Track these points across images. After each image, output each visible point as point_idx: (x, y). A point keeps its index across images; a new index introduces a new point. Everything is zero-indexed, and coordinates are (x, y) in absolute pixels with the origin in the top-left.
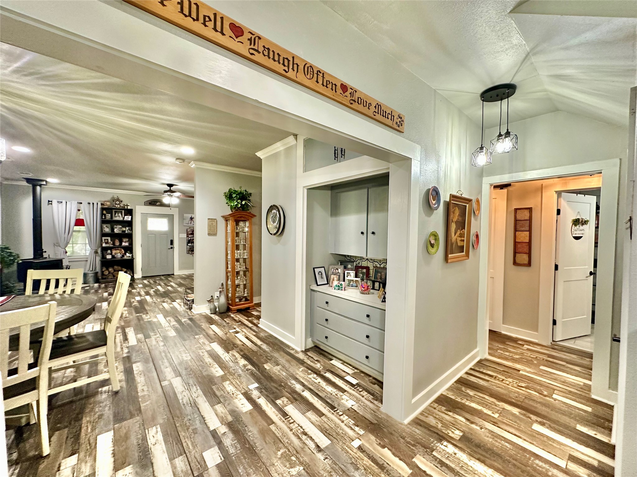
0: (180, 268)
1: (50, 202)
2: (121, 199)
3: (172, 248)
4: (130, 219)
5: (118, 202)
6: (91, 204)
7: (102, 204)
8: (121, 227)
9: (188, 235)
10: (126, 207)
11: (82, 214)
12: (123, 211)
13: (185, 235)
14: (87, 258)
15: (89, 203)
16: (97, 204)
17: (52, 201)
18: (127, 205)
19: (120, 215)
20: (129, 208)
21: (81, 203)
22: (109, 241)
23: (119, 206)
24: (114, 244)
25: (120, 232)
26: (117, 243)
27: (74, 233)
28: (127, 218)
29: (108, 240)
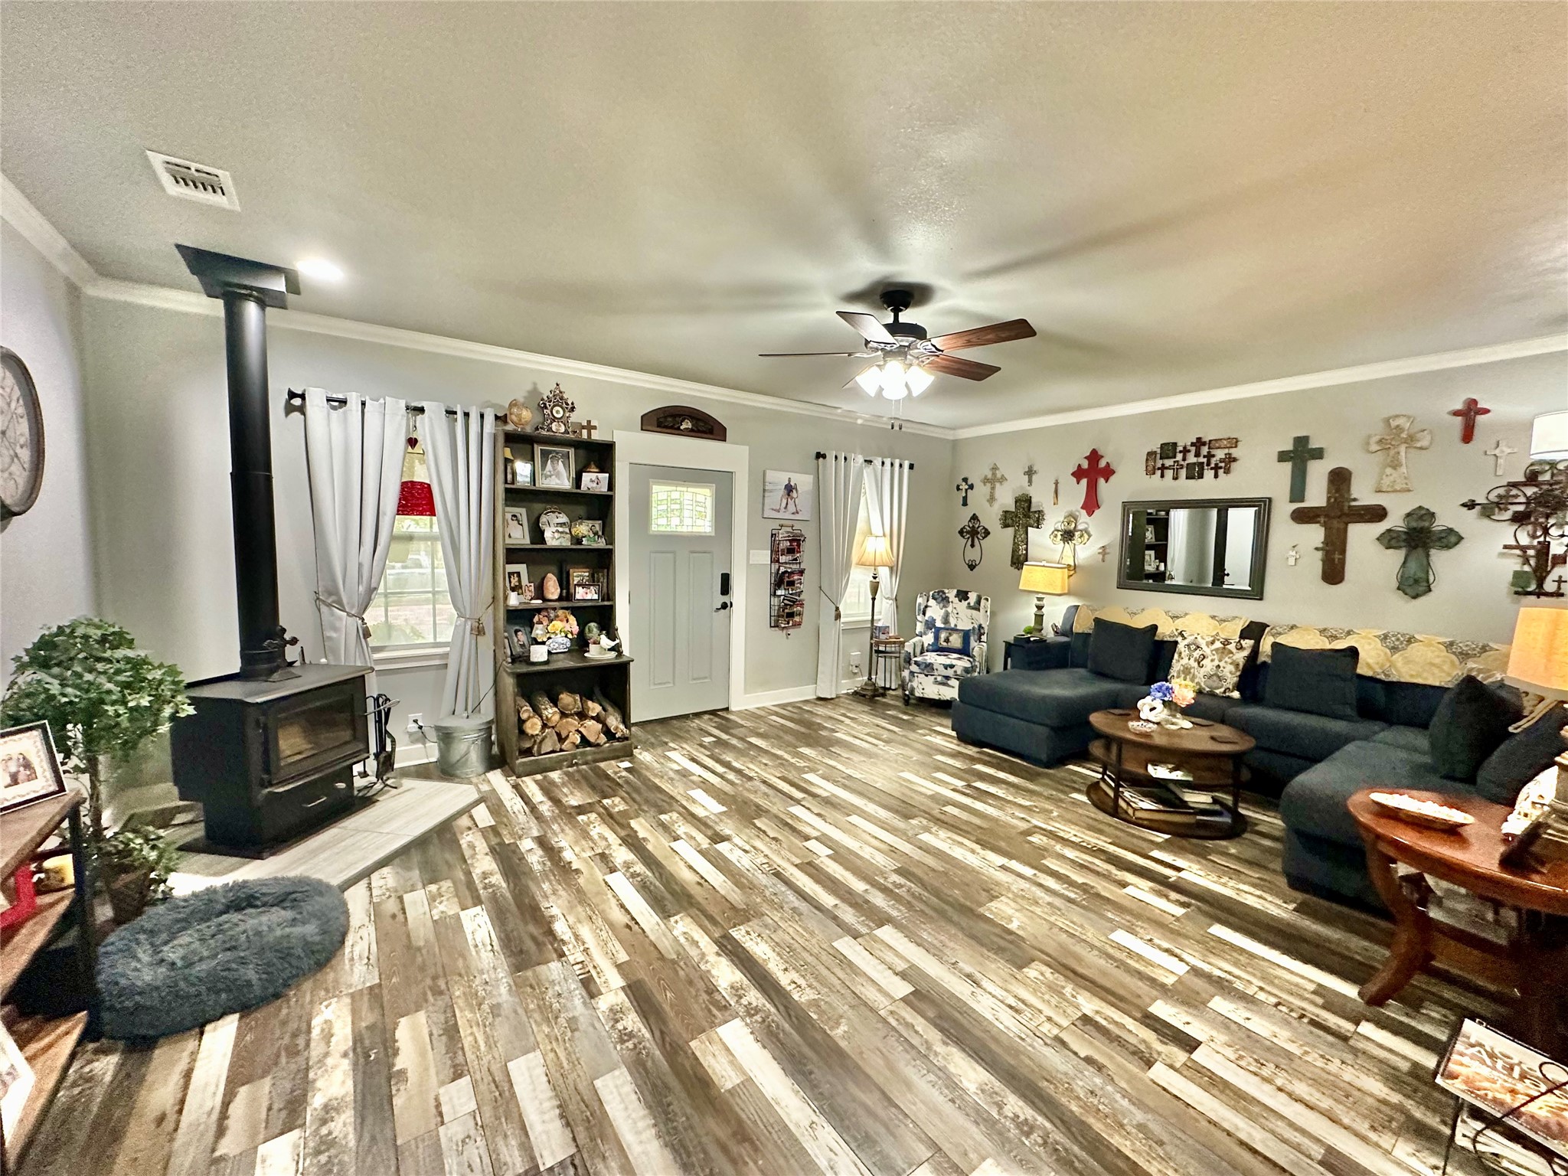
0: (750, 686)
1: (297, 402)
2: (569, 396)
3: (724, 606)
4: (603, 489)
5: (558, 412)
6: (460, 416)
7: (501, 419)
8: (563, 518)
9: (775, 552)
10: (585, 432)
11: (423, 462)
12: (572, 451)
13: (764, 556)
14: (445, 656)
15: (451, 413)
16: (482, 416)
17: (303, 397)
18: (590, 427)
19: (560, 466)
20: (596, 436)
21: (421, 410)
22: (525, 580)
23: (562, 429)
24: (540, 593)
25: (565, 542)
26: (553, 590)
27: (396, 547)
28: (593, 481)
29: (519, 574)
